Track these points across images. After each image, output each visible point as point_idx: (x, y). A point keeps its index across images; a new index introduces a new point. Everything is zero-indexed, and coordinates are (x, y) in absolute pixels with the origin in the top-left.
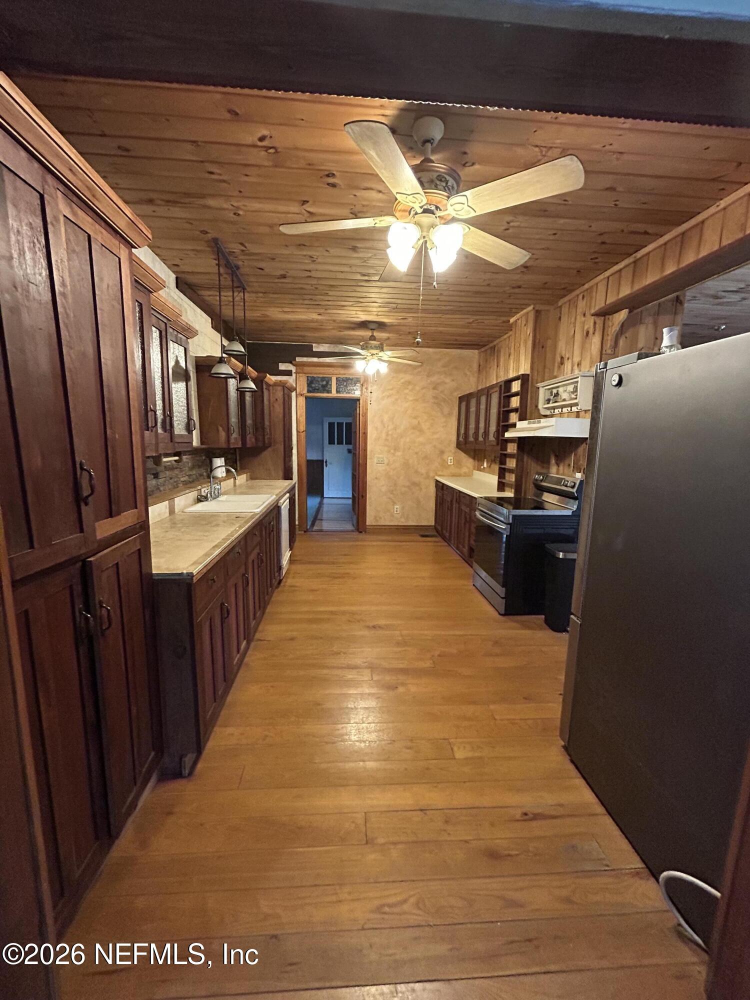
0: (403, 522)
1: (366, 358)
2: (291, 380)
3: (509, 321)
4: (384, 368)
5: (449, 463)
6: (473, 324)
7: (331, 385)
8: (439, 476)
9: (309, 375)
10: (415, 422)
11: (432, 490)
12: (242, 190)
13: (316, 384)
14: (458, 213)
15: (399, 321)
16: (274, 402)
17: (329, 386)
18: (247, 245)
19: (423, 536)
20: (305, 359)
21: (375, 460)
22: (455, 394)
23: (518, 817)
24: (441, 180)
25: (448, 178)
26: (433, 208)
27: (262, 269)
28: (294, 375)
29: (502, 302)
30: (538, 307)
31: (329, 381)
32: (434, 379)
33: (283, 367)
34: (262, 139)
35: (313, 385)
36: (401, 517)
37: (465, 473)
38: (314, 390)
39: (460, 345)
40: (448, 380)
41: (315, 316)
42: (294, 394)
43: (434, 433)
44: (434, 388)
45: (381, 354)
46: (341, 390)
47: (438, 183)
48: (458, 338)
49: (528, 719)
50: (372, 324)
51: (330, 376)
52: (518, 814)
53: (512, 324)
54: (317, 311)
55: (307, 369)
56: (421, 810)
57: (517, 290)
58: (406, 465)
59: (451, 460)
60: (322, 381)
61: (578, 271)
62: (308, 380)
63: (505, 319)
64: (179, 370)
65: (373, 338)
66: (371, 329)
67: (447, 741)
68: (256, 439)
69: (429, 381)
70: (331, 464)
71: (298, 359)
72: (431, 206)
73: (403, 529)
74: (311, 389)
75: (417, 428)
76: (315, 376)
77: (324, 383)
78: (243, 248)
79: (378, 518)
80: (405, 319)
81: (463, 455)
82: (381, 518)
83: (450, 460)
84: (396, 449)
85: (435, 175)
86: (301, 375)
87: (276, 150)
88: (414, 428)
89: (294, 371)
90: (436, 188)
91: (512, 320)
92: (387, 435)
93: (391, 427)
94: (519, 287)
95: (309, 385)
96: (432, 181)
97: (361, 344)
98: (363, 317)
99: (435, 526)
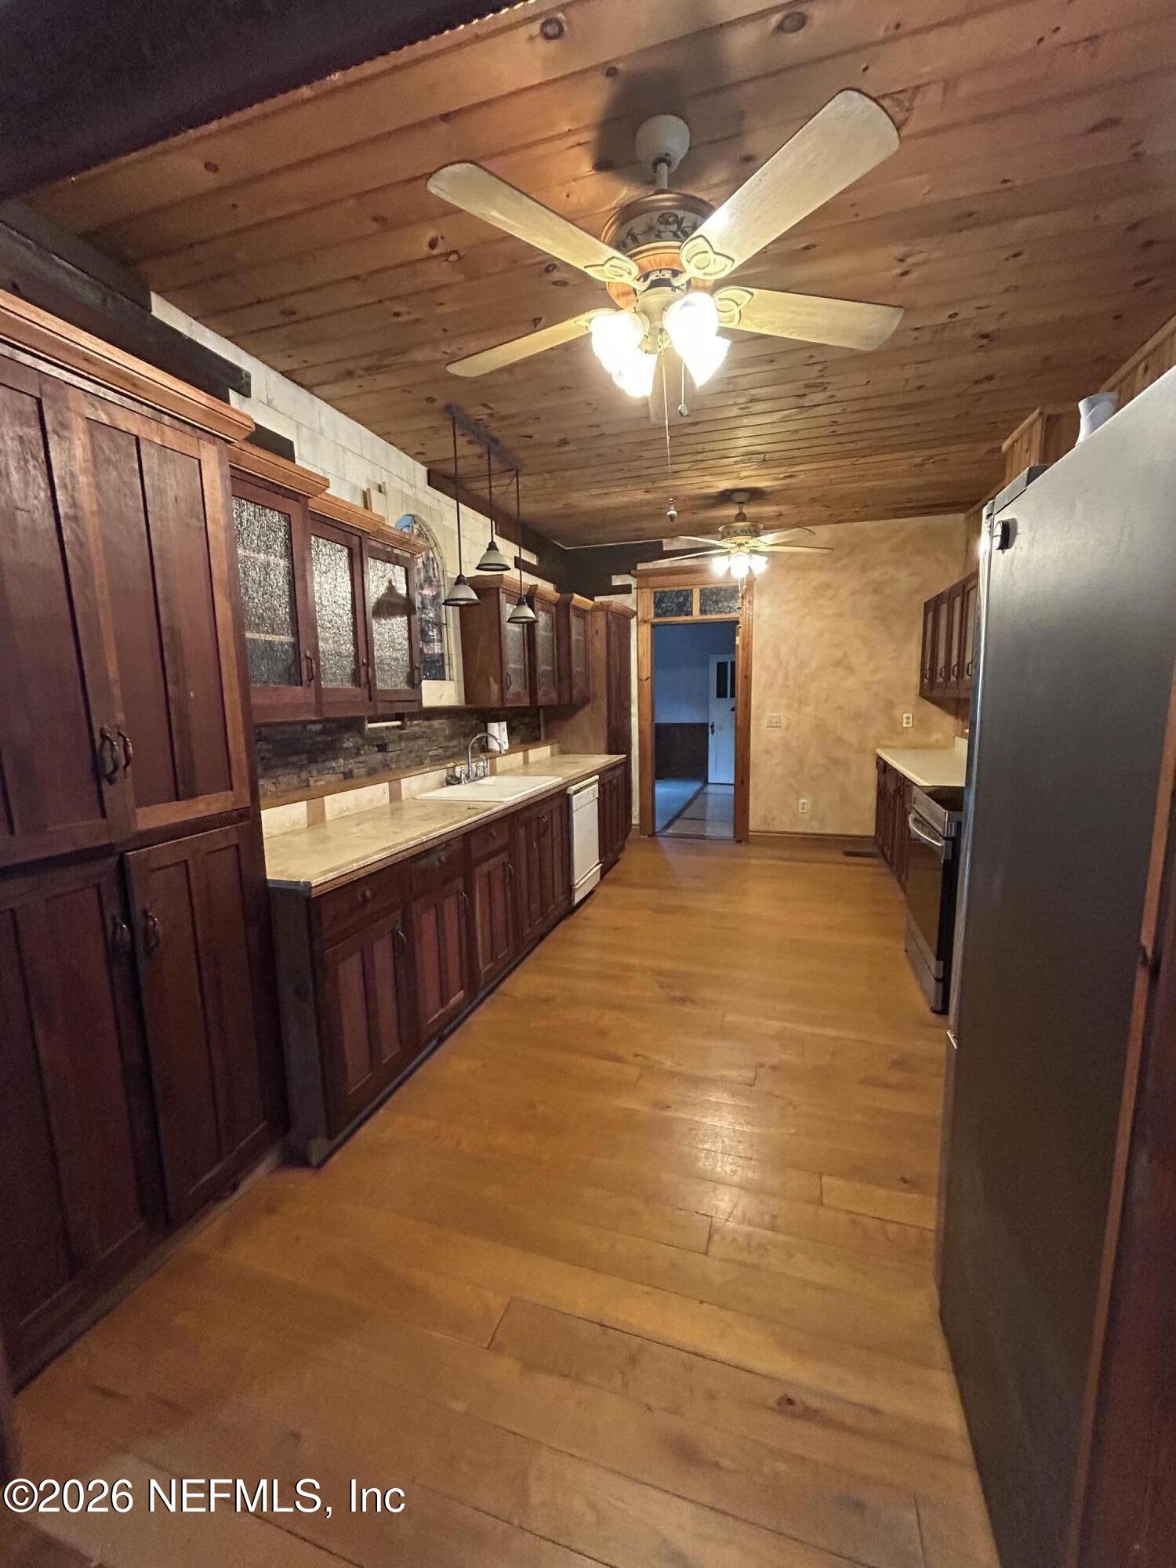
0: (815, 828)
1: (729, 552)
2: (627, 601)
3: (1001, 448)
4: (760, 565)
5: (905, 725)
6: (927, 466)
7: (691, 603)
8: (885, 747)
9: (658, 590)
10: (839, 654)
11: (871, 774)
12: (445, 327)
13: (670, 602)
14: (705, 270)
15: (782, 482)
16: (593, 636)
17: (688, 604)
18: (491, 405)
19: (849, 854)
20: (651, 565)
21: (765, 722)
22: (918, 598)
23: (771, 1401)
24: (667, 223)
25: (680, 214)
26: (668, 275)
27: (531, 437)
28: (634, 591)
29: (967, 414)
30: (1050, 410)
31: (688, 595)
32: (875, 574)
33: (617, 581)
34: (433, 244)
35: (663, 605)
36: (811, 819)
37: (937, 741)
38: (667, 611)
39: (925, 507)
40: (902, 574)
41: (639, 496)
42: (633, 622)
43: (874, 671)
44: (876, 591)
45: (753, 542)
46: (708, 608)
47: (662, 228)
48: (911, 496)
49: (892, 1222)
50: (738, 494)
51: (690, 587)
52: (774, 1395)
53: (1006, 453)
54: (643, 486)
55: (653, 581)
56: (601, 1325)
57: (985, 387)
58: (820, 728)
59: (908, 718)
60: (678, 597)
61: (1117, 317)
62: (655, 597)
63: (985, 447)
64: (393, 600)
65: (741, 517)
66: (739, 503)
67: (709, 1219)
68: (560, 695)
69: (864, 580)
70: (720, 728)
71: (641, 567)
72: (663, 272)
73: (815, 839)
74: (659, 611)
75: (843, 665)
76: (666, 589)
77: (681, 599)
78: (490, 411)
79: (769, 819)
80: (792, 476)
81: (934, 709)
82: (773, 819)
83: (906, 719)
84: (802, 702)
85: (656, 215)
86: (644, 590)
87: (459, 256)
88: (838, 664)
89: (634, 586)
90: (659, 237)
91: (1005, 446)
92: (786, 677)
93: (793, 664)
94: (990, 378)
95: (658, 604)
96: (650, 229)
97: (720, 529)
98: (724, 484)
99: (875, 837)
